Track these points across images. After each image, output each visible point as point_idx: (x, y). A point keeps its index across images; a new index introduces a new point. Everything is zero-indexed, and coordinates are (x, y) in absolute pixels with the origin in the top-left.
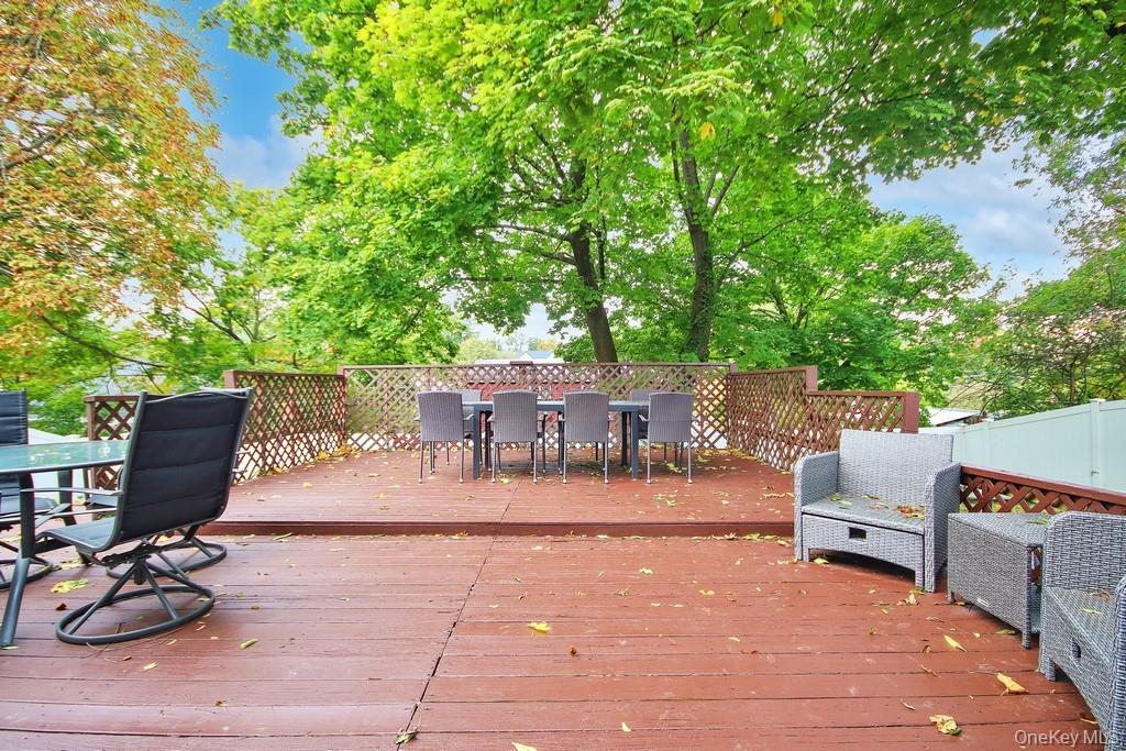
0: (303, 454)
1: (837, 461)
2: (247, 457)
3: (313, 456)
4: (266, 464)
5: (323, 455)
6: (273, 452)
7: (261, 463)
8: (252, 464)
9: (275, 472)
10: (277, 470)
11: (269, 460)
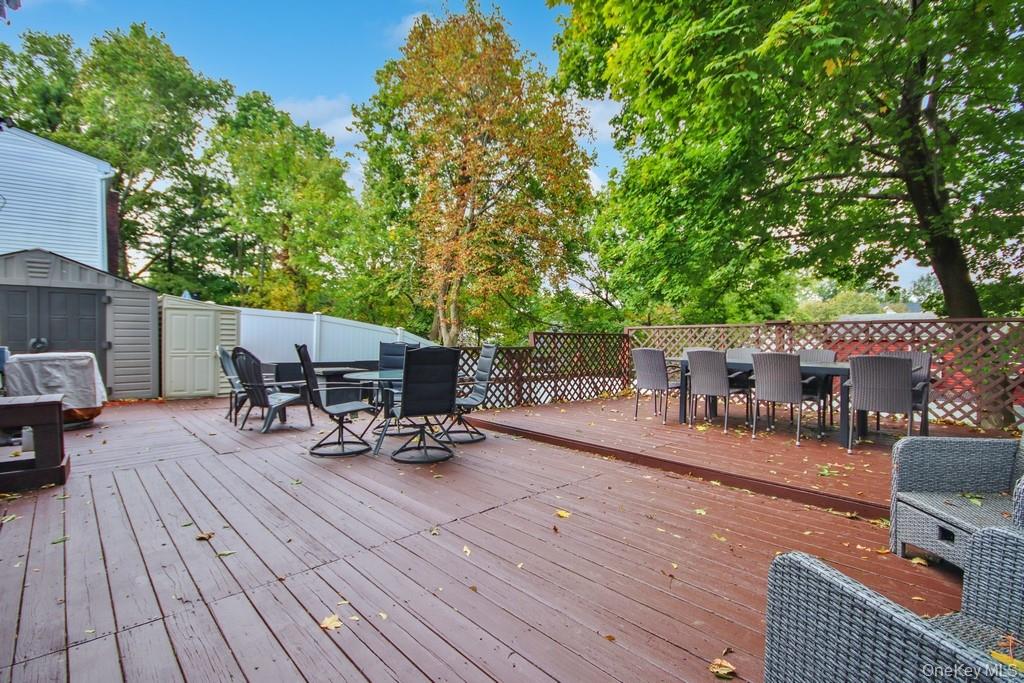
0: (588, 390)
1: (1017, 445)
2: (543, 389)
3: (597, 394)
4: (556, 395)
5: (605, 394)
6: (563, 388)
7: (553, 394)
8: (546, 394)
9: (563, 402)
10: (566, 400)
11: (560, 393)
